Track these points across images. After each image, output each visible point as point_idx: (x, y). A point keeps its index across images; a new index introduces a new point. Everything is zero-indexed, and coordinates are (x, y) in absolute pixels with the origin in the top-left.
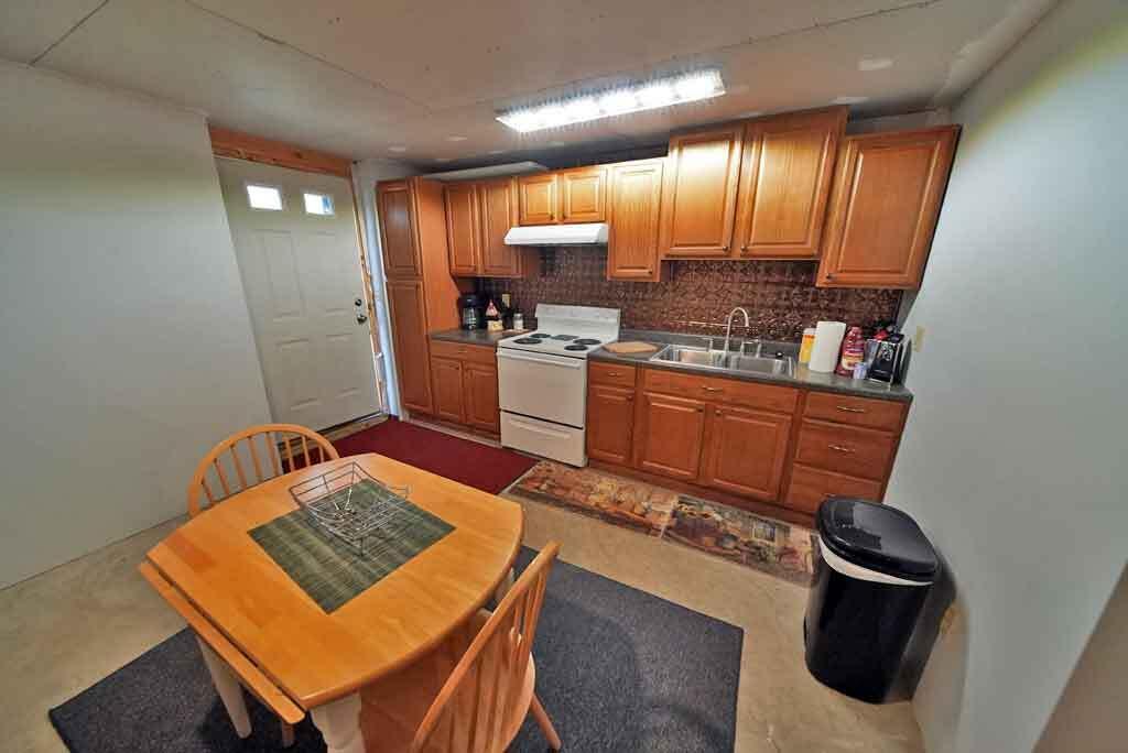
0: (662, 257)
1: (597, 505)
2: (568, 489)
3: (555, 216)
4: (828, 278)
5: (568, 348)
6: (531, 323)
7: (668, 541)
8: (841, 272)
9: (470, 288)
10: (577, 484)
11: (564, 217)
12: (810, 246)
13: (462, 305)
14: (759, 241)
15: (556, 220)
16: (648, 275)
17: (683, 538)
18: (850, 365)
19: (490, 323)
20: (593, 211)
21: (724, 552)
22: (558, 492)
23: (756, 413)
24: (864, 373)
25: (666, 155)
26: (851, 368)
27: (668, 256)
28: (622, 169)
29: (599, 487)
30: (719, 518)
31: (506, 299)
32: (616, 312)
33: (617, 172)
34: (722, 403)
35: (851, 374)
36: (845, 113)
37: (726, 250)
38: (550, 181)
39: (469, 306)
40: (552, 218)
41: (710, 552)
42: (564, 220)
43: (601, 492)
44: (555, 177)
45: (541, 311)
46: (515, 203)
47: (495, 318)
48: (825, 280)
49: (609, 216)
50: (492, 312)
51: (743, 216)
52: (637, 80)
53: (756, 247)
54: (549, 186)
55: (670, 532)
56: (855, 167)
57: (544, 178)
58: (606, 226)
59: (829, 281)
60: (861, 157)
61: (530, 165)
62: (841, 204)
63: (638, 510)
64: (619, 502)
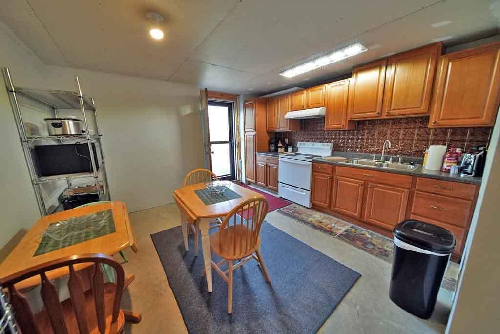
0: (348, 119)
1: (311, 221)
2: (301, 214)
3: (305, 106)
4: (434, 123)
5: (306, 158)
6: (295, 149)
7: (339, 239)
8: (443, 119)
9: (273, 136)
10: (305, 213)
11: (308, 107)
12: (423, 108)
13: (270, 143)
14: (395, 108)
15: (305, 108)
16: (342, 127)
17: (347, 240)
18: (448, 166)
19: (279, 149)
20: (320, 103)
21: (366, 248)
22: (296, 214)
23: (390, 187)
24: (457, 171)
25: (350, 77)
26: (448, 168)
27: (351, 118)
28: (332, 85)
29: (315, 216)
30: (370, 237)
31: (287, 141)
32: (330, 144)
33: (330, 86)
34: (371, 182)
35: (448, 171)
36: (441, 45)
37: (378, 114)
38: (303, 93)
39: (272, 143)
40: (303, 107)
41: (359, 248)
42: (308, 108)
43: (314, 217)
44: (305, 92)
45: (299, 145)
46: (290, 103)
47: (281, 147)
48: (433, 124)
49: (325, 104)
50: (280, 145)
51: (387, 98)
52: (329, 52)
53: (394, 111)
54: (303, 95)
55: (341, 236)
56: (447, 69)
57: (301, 92)
58: (324, 109)
59: (435, 124)
60: (451, 63)
61: (296, 88)
62: (440, 88)
63: (329, 226)
64: (321, 222)
